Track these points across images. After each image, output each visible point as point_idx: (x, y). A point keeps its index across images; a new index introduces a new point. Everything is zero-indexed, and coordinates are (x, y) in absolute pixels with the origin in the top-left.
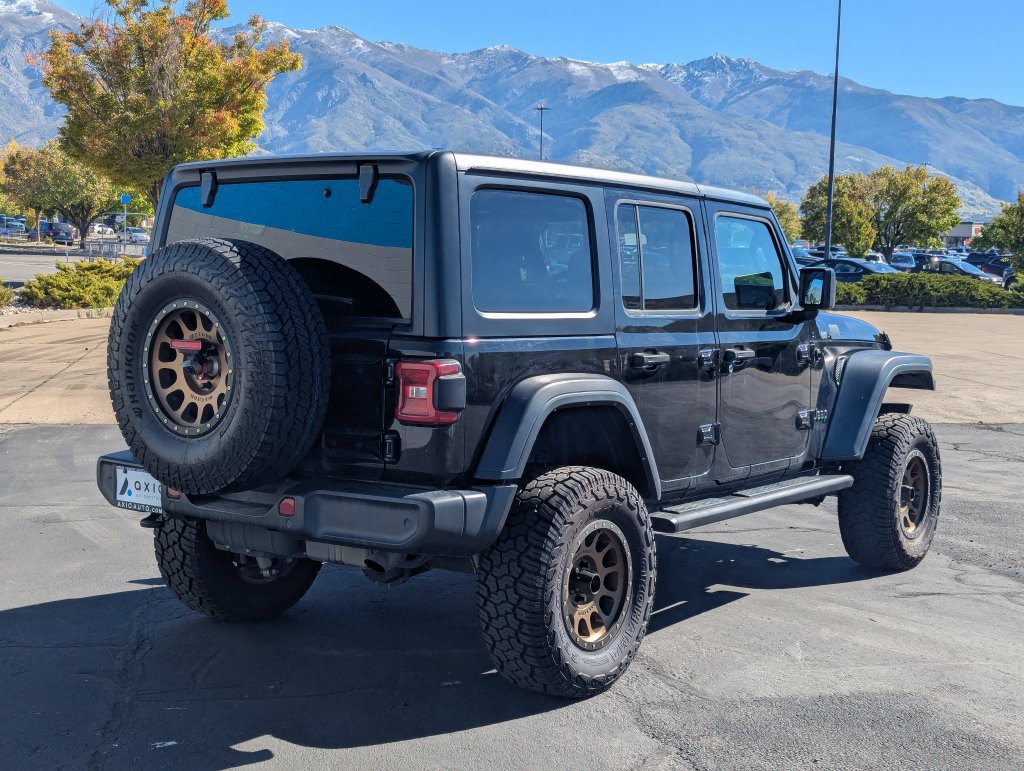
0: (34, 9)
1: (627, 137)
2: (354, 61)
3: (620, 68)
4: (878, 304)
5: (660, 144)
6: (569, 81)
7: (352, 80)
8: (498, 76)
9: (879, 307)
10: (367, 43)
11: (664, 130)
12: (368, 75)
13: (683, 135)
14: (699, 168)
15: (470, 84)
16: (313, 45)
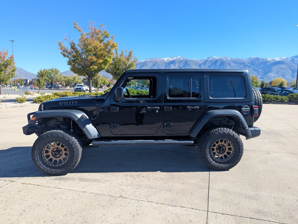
0: (180, 58)
1: (278, 70)
2: (228, 61)
3: (277, 59)
4: (293, 102)
5: (285, 71)
6: (267, 61)
7: (227, 64)
8: (253, 62)
9: (293, 103)
10: (230, 58)
11: (286, 69)
12: (230, 63)
13: (290, 70)
14: (293, 75)
15: (248, 63)
16: (221, 59)
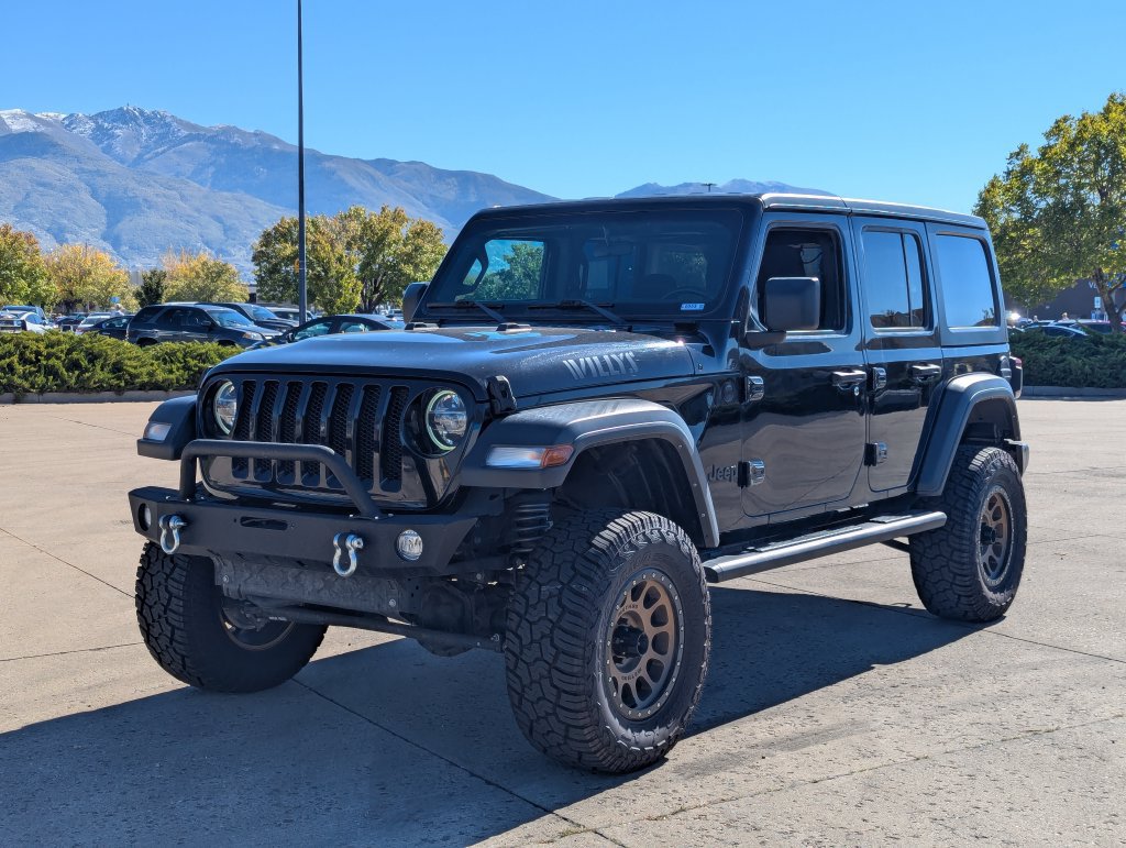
1: (28, 195)
3: (14, 116)
5: (67, 204)
11: (72, 187)
13: (94, 194)
14: (115, 231)
